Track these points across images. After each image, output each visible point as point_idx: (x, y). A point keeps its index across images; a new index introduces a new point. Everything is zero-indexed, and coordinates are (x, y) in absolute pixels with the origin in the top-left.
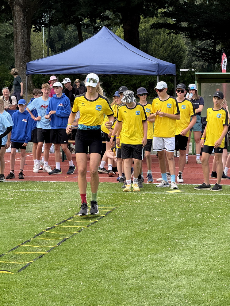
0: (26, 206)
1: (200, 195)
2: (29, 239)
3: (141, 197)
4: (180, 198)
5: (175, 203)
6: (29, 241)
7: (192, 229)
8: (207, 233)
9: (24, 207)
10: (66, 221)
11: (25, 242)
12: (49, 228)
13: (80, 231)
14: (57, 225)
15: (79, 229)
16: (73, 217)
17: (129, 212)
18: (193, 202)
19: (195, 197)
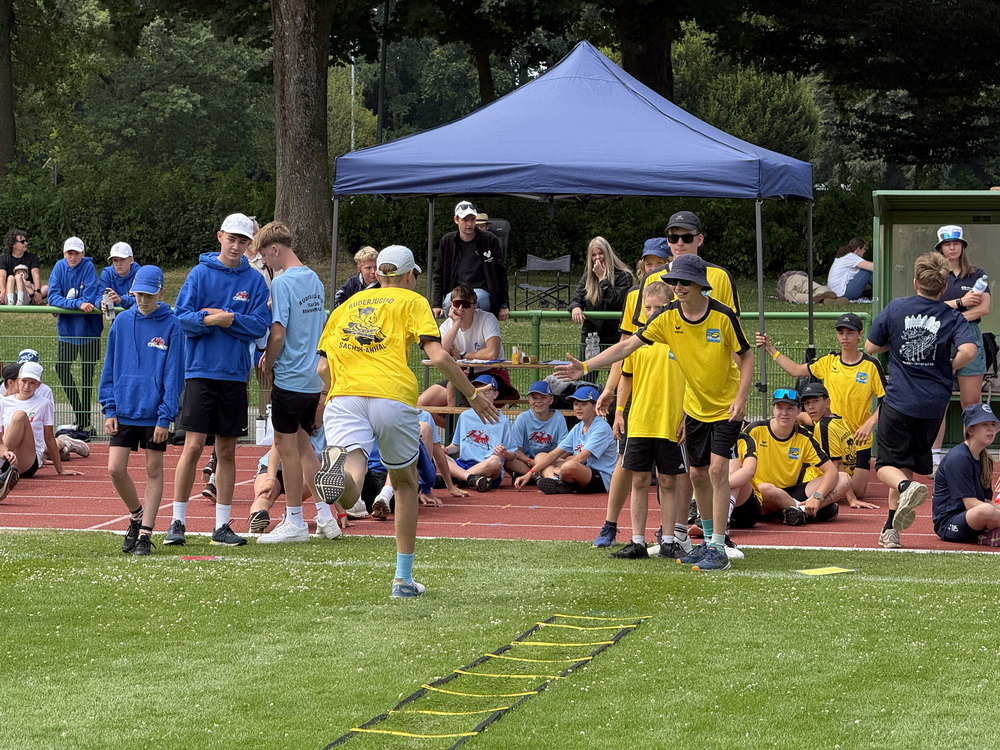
0: (354, 613)
1: (909, 584)
2: (383, 711)
3: (719, 589)
4: (845, 590)
5: (832, 607)
6: (383, 718)
7: (899, 687)
8: (951, 699)
9: (348, 613)
10: (489, 658)
11: (372, 723)
12: (440, 680)
13: (540, 690)
14: (463, 670)
15: (538, 685)
16: (509, 648)
17: (687, 633)
18: (890, 605)
19: (894, 588)
